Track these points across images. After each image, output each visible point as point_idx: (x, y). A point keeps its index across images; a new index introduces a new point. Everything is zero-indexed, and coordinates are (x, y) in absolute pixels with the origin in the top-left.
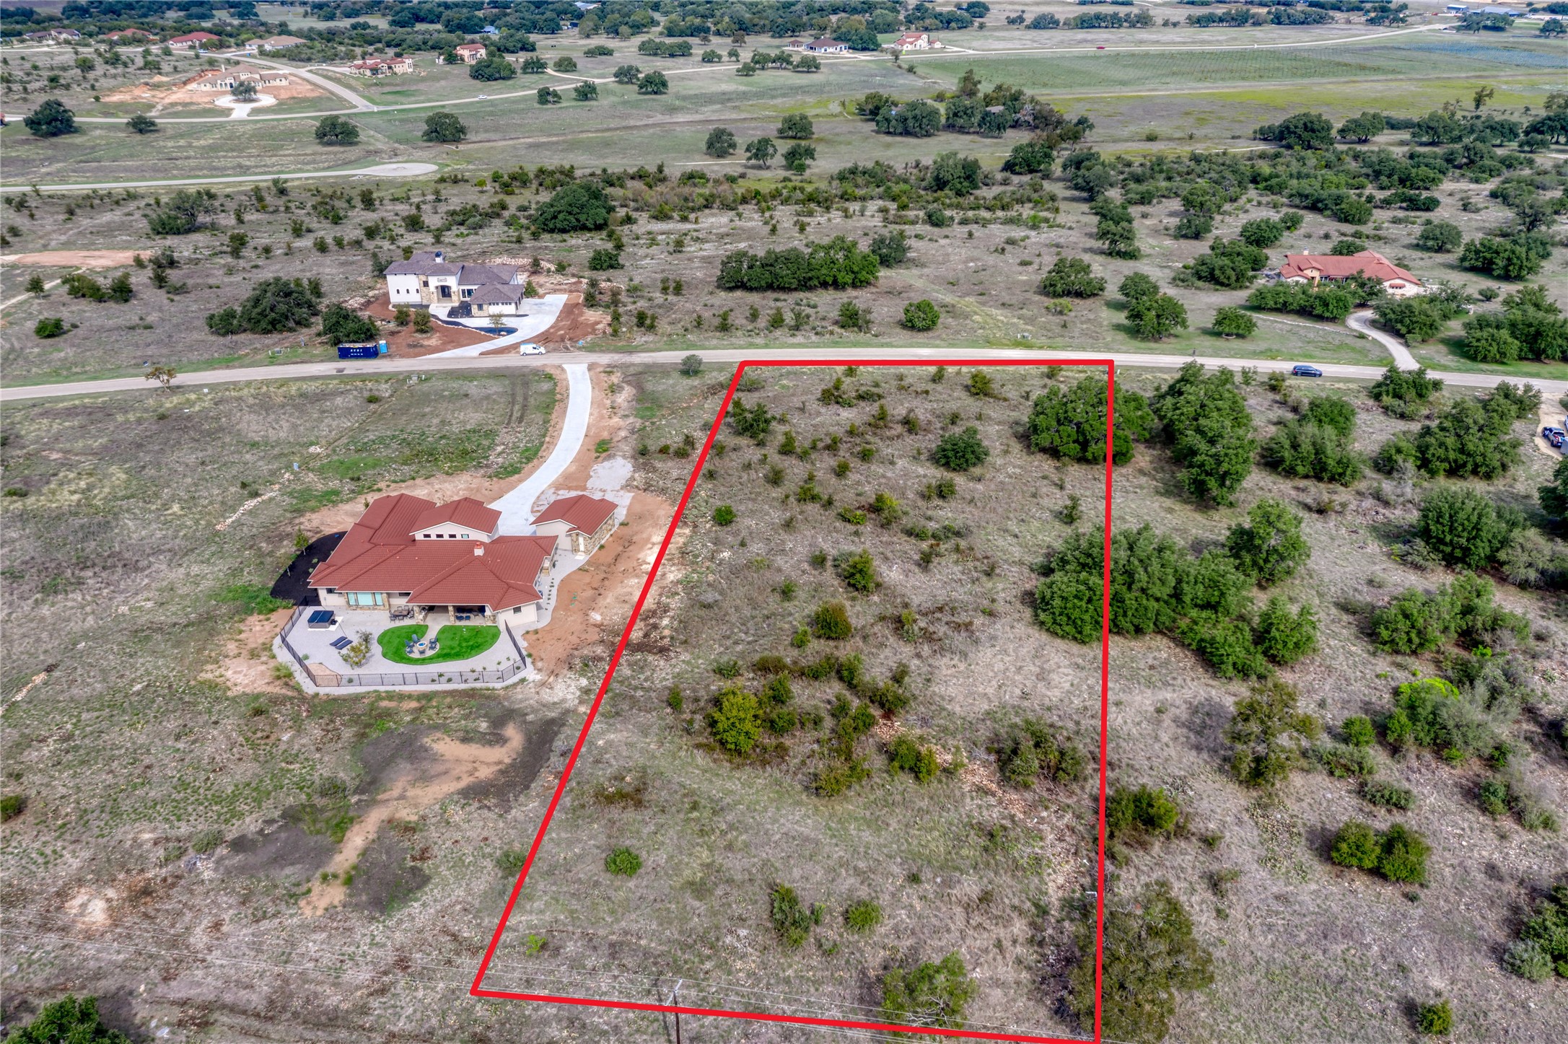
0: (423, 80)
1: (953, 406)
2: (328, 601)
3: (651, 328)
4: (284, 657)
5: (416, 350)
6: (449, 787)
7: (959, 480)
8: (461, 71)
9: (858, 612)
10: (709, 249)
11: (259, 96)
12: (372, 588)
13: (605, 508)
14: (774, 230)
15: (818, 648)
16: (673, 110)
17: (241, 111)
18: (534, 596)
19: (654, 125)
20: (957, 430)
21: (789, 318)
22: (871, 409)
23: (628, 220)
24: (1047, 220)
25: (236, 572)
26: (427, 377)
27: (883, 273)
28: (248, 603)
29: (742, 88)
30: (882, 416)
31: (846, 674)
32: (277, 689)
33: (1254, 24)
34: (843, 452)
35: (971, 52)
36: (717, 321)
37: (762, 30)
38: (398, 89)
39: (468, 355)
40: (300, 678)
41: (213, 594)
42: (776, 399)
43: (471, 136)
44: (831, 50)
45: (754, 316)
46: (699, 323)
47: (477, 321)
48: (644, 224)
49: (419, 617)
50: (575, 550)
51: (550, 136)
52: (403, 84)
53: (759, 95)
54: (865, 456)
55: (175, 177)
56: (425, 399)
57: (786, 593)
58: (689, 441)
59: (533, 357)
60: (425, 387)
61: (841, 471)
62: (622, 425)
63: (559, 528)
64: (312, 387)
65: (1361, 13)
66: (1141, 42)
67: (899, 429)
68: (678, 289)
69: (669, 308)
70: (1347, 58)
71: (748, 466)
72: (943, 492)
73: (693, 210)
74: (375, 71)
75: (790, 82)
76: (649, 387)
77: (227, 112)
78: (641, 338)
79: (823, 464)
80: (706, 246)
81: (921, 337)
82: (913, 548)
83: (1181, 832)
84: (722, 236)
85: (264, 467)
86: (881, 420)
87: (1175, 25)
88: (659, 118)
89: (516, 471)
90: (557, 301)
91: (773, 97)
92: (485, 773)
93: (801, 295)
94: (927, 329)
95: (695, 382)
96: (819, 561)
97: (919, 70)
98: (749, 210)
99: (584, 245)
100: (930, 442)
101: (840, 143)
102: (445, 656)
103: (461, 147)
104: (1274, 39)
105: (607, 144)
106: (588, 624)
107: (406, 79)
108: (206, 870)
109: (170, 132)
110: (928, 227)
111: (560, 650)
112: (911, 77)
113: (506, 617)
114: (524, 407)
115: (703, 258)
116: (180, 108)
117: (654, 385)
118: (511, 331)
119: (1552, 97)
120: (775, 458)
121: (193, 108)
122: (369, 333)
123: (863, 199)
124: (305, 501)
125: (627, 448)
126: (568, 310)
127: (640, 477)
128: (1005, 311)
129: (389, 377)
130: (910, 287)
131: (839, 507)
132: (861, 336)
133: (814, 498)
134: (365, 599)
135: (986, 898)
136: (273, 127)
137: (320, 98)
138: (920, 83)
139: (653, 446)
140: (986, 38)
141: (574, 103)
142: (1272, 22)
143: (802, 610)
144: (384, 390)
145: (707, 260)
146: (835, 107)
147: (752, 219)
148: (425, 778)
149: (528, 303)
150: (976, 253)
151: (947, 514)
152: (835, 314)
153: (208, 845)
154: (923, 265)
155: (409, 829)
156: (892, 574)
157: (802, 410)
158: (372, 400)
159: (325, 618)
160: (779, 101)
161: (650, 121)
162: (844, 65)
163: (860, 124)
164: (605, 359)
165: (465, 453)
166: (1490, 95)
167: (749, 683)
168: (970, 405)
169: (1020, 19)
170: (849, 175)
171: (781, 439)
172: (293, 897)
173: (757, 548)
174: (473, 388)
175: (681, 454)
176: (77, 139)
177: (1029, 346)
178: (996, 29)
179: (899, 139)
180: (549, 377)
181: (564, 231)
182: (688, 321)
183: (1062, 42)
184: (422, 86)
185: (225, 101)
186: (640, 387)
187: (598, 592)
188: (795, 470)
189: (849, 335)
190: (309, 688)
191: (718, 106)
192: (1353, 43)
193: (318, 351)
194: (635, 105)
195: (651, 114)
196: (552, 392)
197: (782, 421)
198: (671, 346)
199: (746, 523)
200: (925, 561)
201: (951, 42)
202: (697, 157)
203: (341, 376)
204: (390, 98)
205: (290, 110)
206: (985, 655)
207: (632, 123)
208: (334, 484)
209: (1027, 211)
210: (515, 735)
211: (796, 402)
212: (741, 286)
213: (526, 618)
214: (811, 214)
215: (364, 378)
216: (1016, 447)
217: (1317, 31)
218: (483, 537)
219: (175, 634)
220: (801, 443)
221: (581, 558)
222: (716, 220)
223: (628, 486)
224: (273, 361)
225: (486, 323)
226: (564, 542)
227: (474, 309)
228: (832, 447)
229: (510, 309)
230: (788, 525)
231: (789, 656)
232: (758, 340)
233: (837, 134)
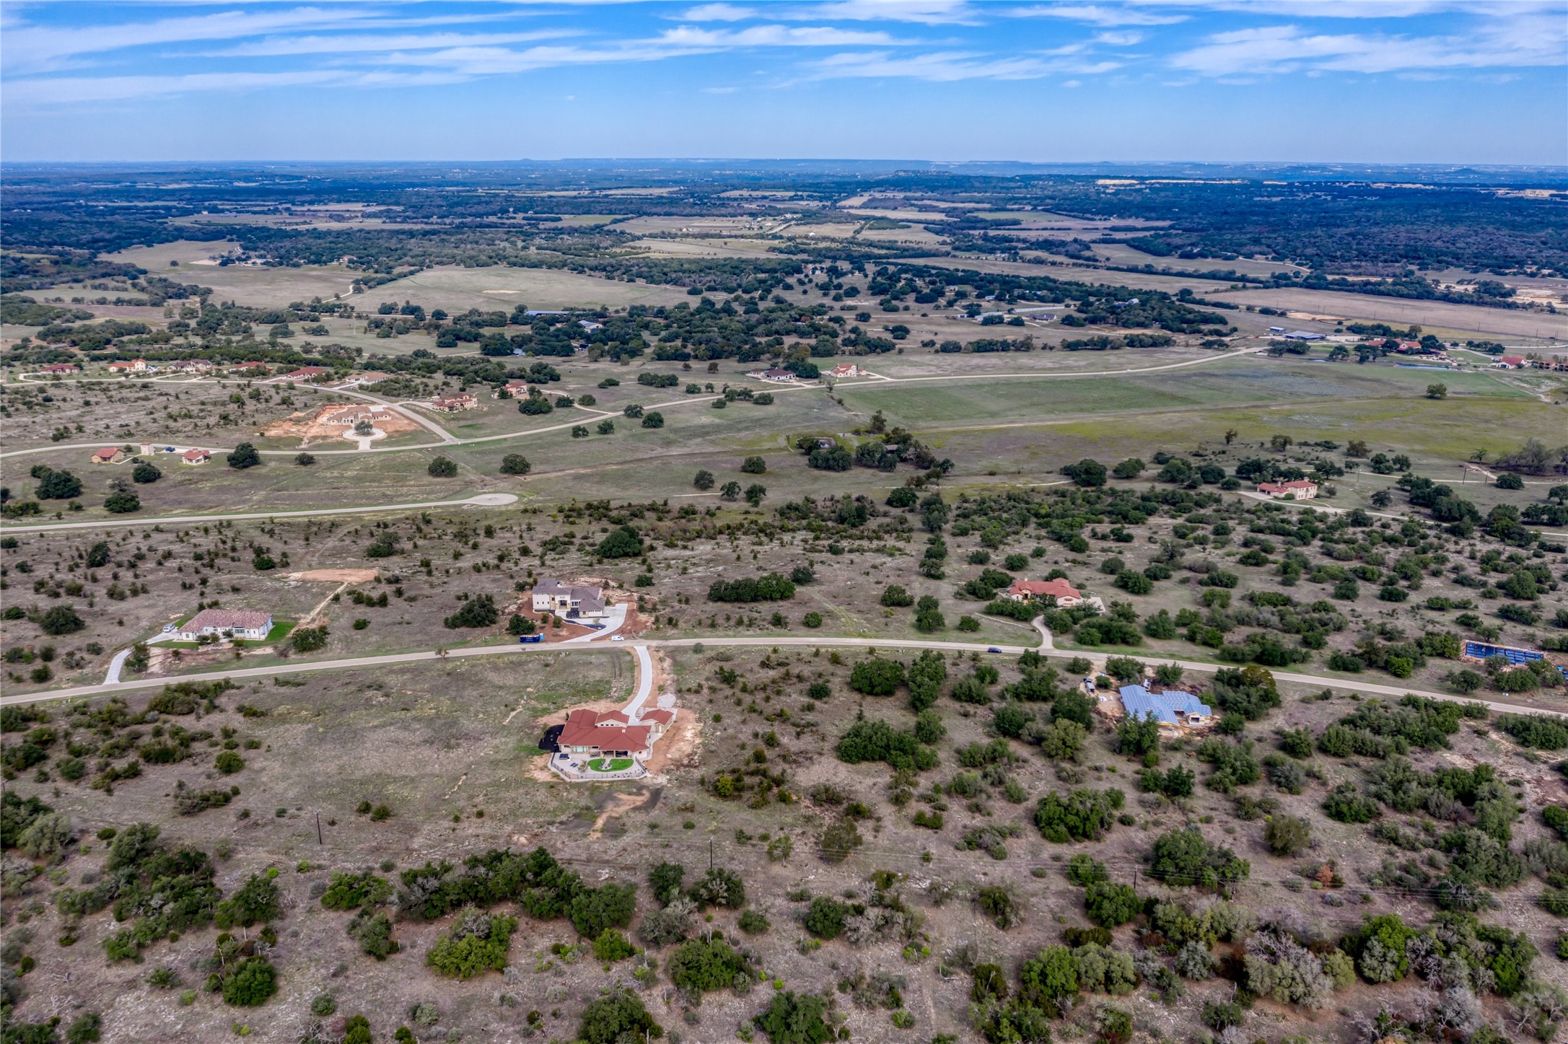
0: (486, 414)
1: (821, 669)
2: (564, 750)
3: (675, 626)
4: (553, 770)
5: (558, 638)
6: (626, 808)
7: (818, 704)
8: (512, 406)
9: (769, 754)
10: (700, 572)
11: (374, 430)
12: (583, 744)
13: (669, 715)
14: (738, 558)
15: (753, 766)
16: (668, 443)
17: (364, 444)
18: (646, 747)
19: (656, 458)
20: (821, 681)
21: (746, 620)
22: (782, 670)
23: (652, 548)
24: (899, 550)
25: (521, 740)
26: (569, 653)
27: (799, 589)
28: (531, 752)
29: (717, 421)
30: (788, 674)
31: (764, 774)
32: (555, 780)
33: (1113, 348)
34: (769, 691)
35: (889, 379)
36: (709, 622)
37: (730, 355)
38: (470, 422)
39: (585, 641)
40: (562, 776)
41: (515, 749)
42: (739, 665)
43: (533, 469)
44: (782, 378)
45: (728, 619)
46: (700, 623)
47: (582, 621)
48: (664, 552)
49: (602, 756)
50: (657, 731)
51: (586, 467)
52: (473, 418)
53: (730, 428)
54: (779, 693)
55: (345, 506)
56: (571, 665)
57: (743, 747)
58: (700, 686)
59: (618, 642)
60: (570, 658)
61: (767, 699)
62: (668, 678)
63: (651, 722)
64: (514, 658)
65: (1199, 335)
66: (1020, 369)
67: (795, 680)
68: (687, 602)
69: (682, 612)
70: (1168, 388)
71: (726, 697)
72: (810, 708)
73: (689, 540)
74: (451, 408)
75: (751, 414)
76: (678, 658)
77: (354, 445)
78: (671, 632)
79: (760, 696)
80: (700, 569)
81: (812, 631)
82: (793, 730)
83: (870, 818)
84: (708, 561)
85: (512, 698)
86: (787, 676)
87: (1051, 348)
88: (659, 451)
89: (625, 699)
90: (622, 608)
91: (739, 430)
92: (638, 804)
93: (753, 604)
94: (816, 627)
95: (700, 656)
96: (756, 735)
97: (847, 402)
98: (723, 539)
99: (631, 568)
100: (806, 686)
101: (784, 477)
102: (614, 769)
103: (529, 478)
104: (1121, 364)
105: (626, 476)
106: (667, 759)
107: (475, 414)
108: (553, 829)
109: (323, 464)
110: (829, 555)
111: (658, 767)
112: (840, 409)
113: (636, 755)
114: (621, 669)
115: (699, 578)
116: (320, 441)
117: (682, 658)
118: (603, 627)
119: (1275, 438)
120: (739, 694)
121: (330, 440)
122: (531, 629)
123: (793, 530)
124: (536, 713)
125: (672, 689)
126: (630, 613)
127: (679, 702)
128: (859, 615)
129: (550, 653)
130: (811, 599)
131: (765, 714)
132: (783, 631)
133: (755, 711)
134: (580, 749)
135: (803, 833)
136: (393, 460)
137: (415, 431)
138: (846, 415)
139: (684, 688)
140: (903, 363)
141: (598, 436)
142: (1128, 345)
143: (748, 753)
144: (550, 660)
145: (701, 579)
146: (782, 442)
147: (725, 547)
148: (618, 805)
149: (608, 609)
150: (852, 575)
151: (810, 717)
152: (769, 617)
153: (552, 823)
154: (822, 584)
155: (617, 818)
156: (785, 740)
157: (751, 671)
158: (547, 665)
159: (565, 756)
160: (743, 434)
161: (654, 454)
162: (791, 394)
163: (799, 458)
164: (654, 643)
165: (599, 692)
166: (1235, 435)
167: (729, 778)
168: (831, 668)
169: (932, 343)
170: (788, 511)
171: (741, 685)
172: (585, 835)
173: (731, 731)
174: (593, 658)
175: (697, 692)
176: (262, 470)
177: (865, 637)
178: (913, 352)
179: (824, 473)
180: (629, 653)
181: (615, 557)
182: (693, 621)
183: (959, 368)
184: (486, 420)
185: (350, 435)
186: (673, 659)
187: (669, 747)
188: (747, 699)
189: (777, 630)
190: (567, 780)
191: (699, 440)
192: (1181, 369)
193: (507, 638)
194: (640, 438)
195: (652, 448)
196: (632, 661)
197: (742, 676)
198: (686, 636)
199: (726, 721)
200: (798, 735)
201: (876, 369)
202: (688, 489)
203: (524, 652)
204: (465, 430)
205: (398, 443)
206: (816, 768)
207: (641, 456)
208: (545, 705)
209: (890, 541)
210: (647, 794)
211: (749, 667)
212: (721, 599)
213: (644, 756)
214: (761, 544)
215: (538, 653)
216: (845, 689)
217: (1160, 354)
218: (624, 725)
219: (509, 762)
220: (750, 686)
221: (660, 735)
222: (703, 548)
223: (675, 706)
224: (486, 644)
225: (590, 622)
226: (653, 729)
227: (581, 614)
228: (764, 689)
229: (600, 614)
230: (744, 722)
231: (743, 768)
232: (731, 633)
233: (782, 468)
